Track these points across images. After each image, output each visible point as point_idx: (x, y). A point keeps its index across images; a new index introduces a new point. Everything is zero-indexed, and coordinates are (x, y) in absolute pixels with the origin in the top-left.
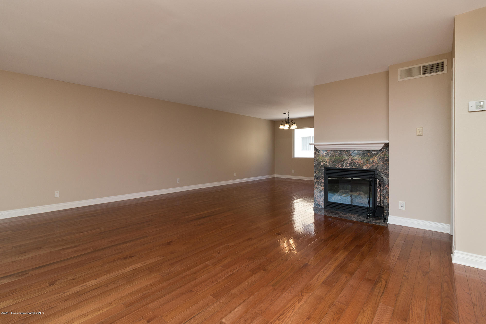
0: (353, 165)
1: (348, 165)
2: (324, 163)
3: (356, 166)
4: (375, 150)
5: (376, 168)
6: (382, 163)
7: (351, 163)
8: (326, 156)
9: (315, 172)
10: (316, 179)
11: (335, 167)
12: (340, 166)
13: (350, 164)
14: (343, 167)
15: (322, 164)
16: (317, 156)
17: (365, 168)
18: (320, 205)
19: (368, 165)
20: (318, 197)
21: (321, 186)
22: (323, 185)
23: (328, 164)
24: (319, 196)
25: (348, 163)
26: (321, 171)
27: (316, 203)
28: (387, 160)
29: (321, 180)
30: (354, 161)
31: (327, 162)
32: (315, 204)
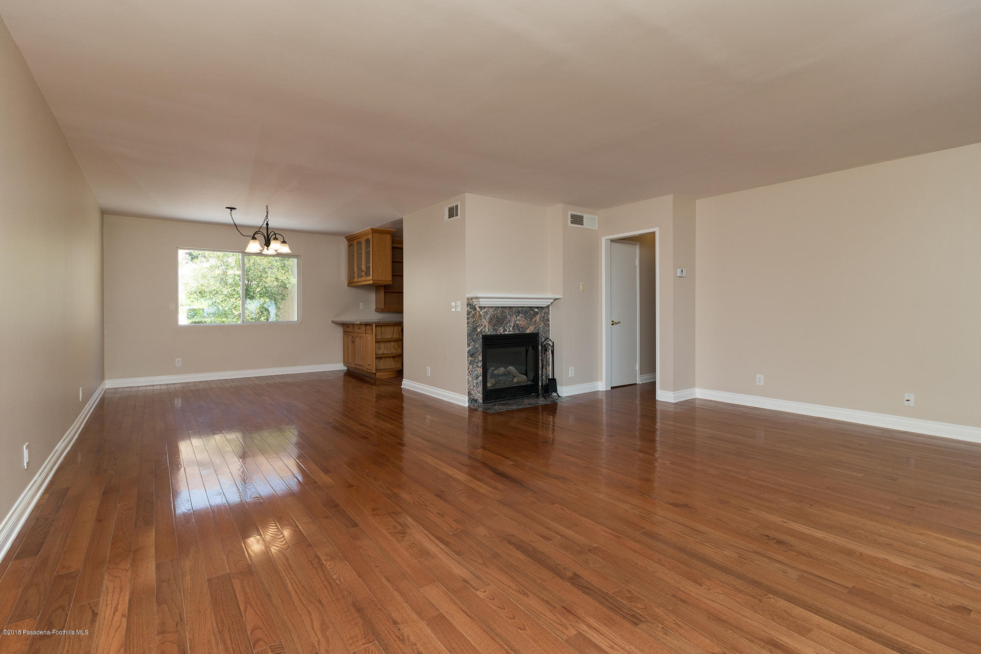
0: (517, 328)
1: (511, 328)
2: (481, 328)
3: (519, 330)
4: (537, 308)
5: (538, 330)
6: (543, 324)
7: (514, 326)
8: (484, 316)
9: (470, 345)
10: (471, 356)
11: (495, 334)
12: (501, 331)
13: (513, 328)
14: (506, 333)
15: (479, 330)
16: (472, 317)
17: (528, 331)
18: (476, 401)
19: (531, 327)
20: (474, 387)
21: (478, 367)
22: (480, 364)
23: (487, 330)
24: (475, 384)
25: (511, 326)
26: (477, 343)
27: (471, 398)
28: (547, 319)
29: (477, 357)
30: (517, 322)
31: (485, 326)
32: (470, 401)
